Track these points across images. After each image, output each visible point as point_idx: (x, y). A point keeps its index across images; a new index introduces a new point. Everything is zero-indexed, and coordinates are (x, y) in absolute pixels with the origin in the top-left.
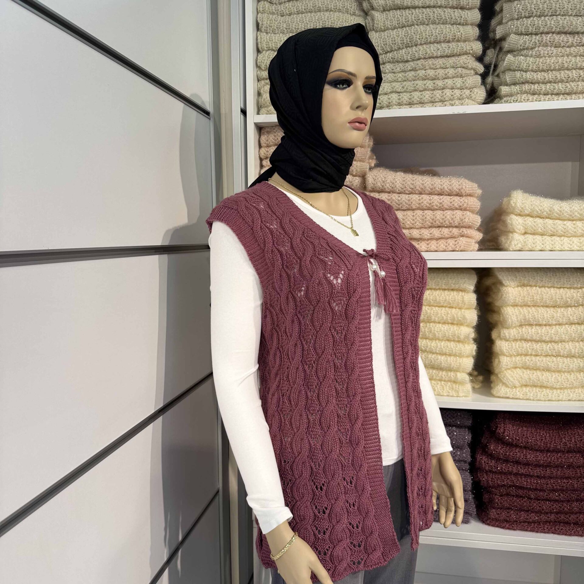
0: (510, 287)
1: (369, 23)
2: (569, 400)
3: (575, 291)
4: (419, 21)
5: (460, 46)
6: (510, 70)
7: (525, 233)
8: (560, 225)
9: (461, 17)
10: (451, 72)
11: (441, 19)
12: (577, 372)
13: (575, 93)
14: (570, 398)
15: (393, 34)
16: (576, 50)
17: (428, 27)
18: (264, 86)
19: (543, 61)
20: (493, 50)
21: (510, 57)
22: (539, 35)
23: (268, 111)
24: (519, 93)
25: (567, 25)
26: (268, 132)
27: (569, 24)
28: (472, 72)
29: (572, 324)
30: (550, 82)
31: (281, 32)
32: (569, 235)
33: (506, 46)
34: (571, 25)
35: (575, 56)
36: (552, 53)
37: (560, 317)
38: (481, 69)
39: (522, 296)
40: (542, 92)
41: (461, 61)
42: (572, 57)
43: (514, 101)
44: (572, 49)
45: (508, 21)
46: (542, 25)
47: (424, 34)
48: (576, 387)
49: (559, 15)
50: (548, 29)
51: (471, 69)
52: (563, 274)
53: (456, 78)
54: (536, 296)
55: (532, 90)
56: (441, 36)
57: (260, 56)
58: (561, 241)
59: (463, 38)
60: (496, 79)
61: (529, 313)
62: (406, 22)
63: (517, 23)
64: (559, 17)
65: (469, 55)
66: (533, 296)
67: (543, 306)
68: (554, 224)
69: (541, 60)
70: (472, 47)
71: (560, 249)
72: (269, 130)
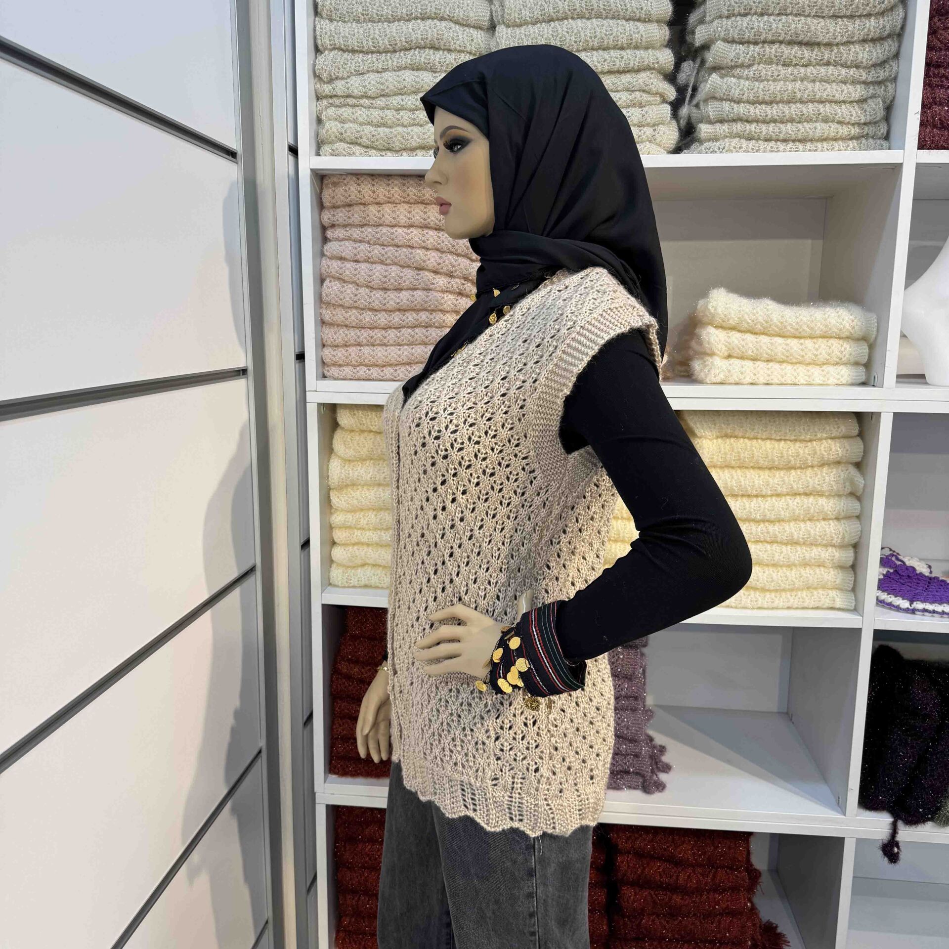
0: (706, 438)
1: (496, 12)
2: (789, 608)
3: (801, 445)
4: (575, 12)
5: (639, 56)
6: (714, 98)
7: (729, 356)
8: (780, 344)
9: (642, 9)
10: (624, 98)
11: (610, 10)
12: (800, 565)
13: (811, 140)
14: (789, 604)
15: (534, 32)
16: (815, 71)
17: (589, 23)
18: (326, 108)
19: (764, 87)
20: (691, 63)
21: (715, 77)
22: (760, 45)
23: (333, 150)
24: (727, 137)
25: (803, 31)
26: (335, 184)
27: (805, 29)
28: (658, 99)
29: (796, 494)
30: (775, 121)
31: (354, 20)
32: (794, 361)
33: (710, 58)
34: (807, 32)
35: (814, 81)
36: (778, 76)
37: (779, 485)
38: (671, 93)
39: (722, 452)
40: (762, 137)
41: (641, 81)
42: (809, 82)
43: (719, 149)
44: (810, 69)
45: (713, 20)
46: (764, 29)
47: (582, 35)
48: (798, 589)
49: (791, 14)
50: (773, 36)
51: (656, 94)
52: (785, 420)
53: (632, 107)
54: (744, 453)
55: (747, 132)
56: (608, 39)
57: (320, 58)
58: (782, 369)
59: (644, 44)
60: (695, 111)
61: (733, 478)
62: (554, 13)
63: (726, 24)
64: (790, 17)
65: (654, 72)
66: (739, 452)
67: (753, 468)
68: (772, 344)
69: (761, 87)
70: (657, 59)
71: (779, 382)
72: (335, 180)
